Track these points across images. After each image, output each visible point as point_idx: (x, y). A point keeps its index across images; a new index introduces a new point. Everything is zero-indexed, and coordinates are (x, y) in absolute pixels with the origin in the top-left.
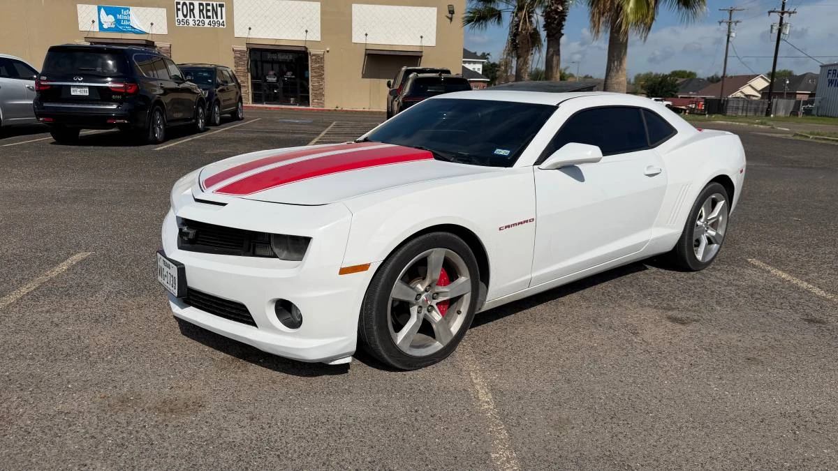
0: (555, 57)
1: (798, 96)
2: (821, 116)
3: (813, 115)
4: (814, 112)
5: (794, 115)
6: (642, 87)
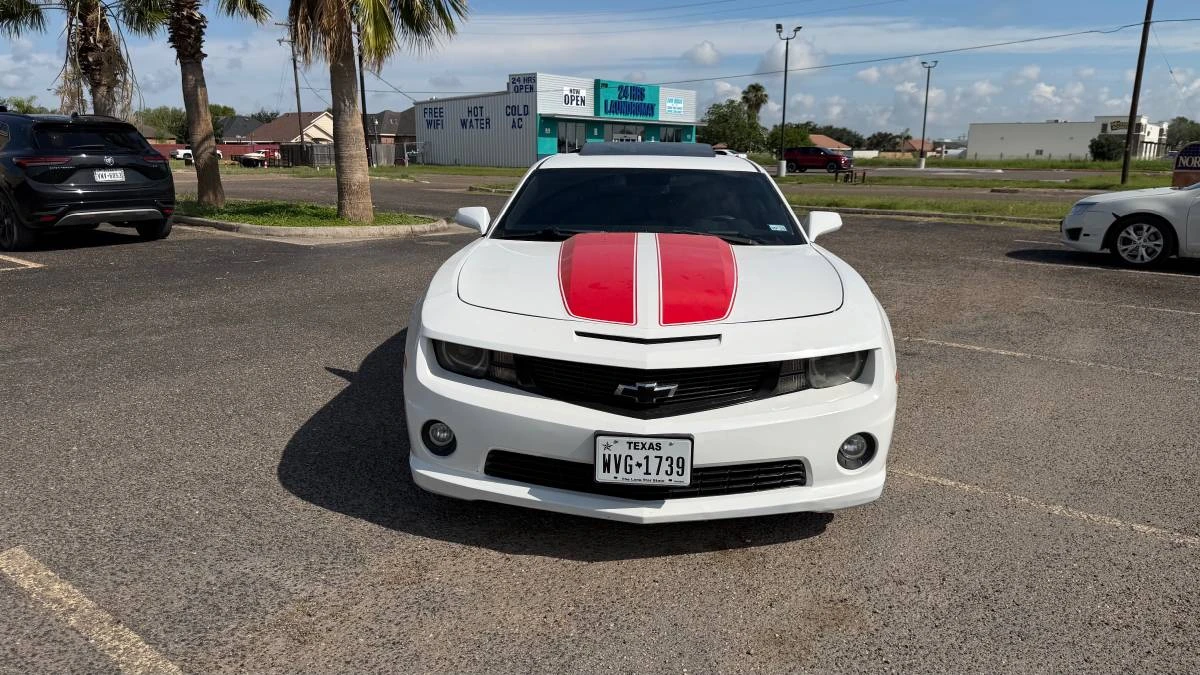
0: (199, 90)
1: (383, 140)
2: (428, 164)
3: (419, 163)
4: (419, 159)
5: (399, 164)
6: (170, 129)
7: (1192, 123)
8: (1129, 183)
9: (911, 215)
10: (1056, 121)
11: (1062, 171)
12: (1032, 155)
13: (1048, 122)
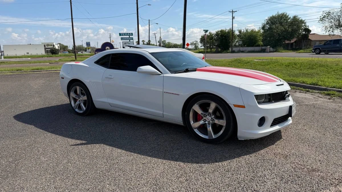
7: (62, 44)
8: (78, 59)
9: (55, 70)
10: (30, 44)
11: (46, 58)
12: (26, 54)
13: (28, 44)
